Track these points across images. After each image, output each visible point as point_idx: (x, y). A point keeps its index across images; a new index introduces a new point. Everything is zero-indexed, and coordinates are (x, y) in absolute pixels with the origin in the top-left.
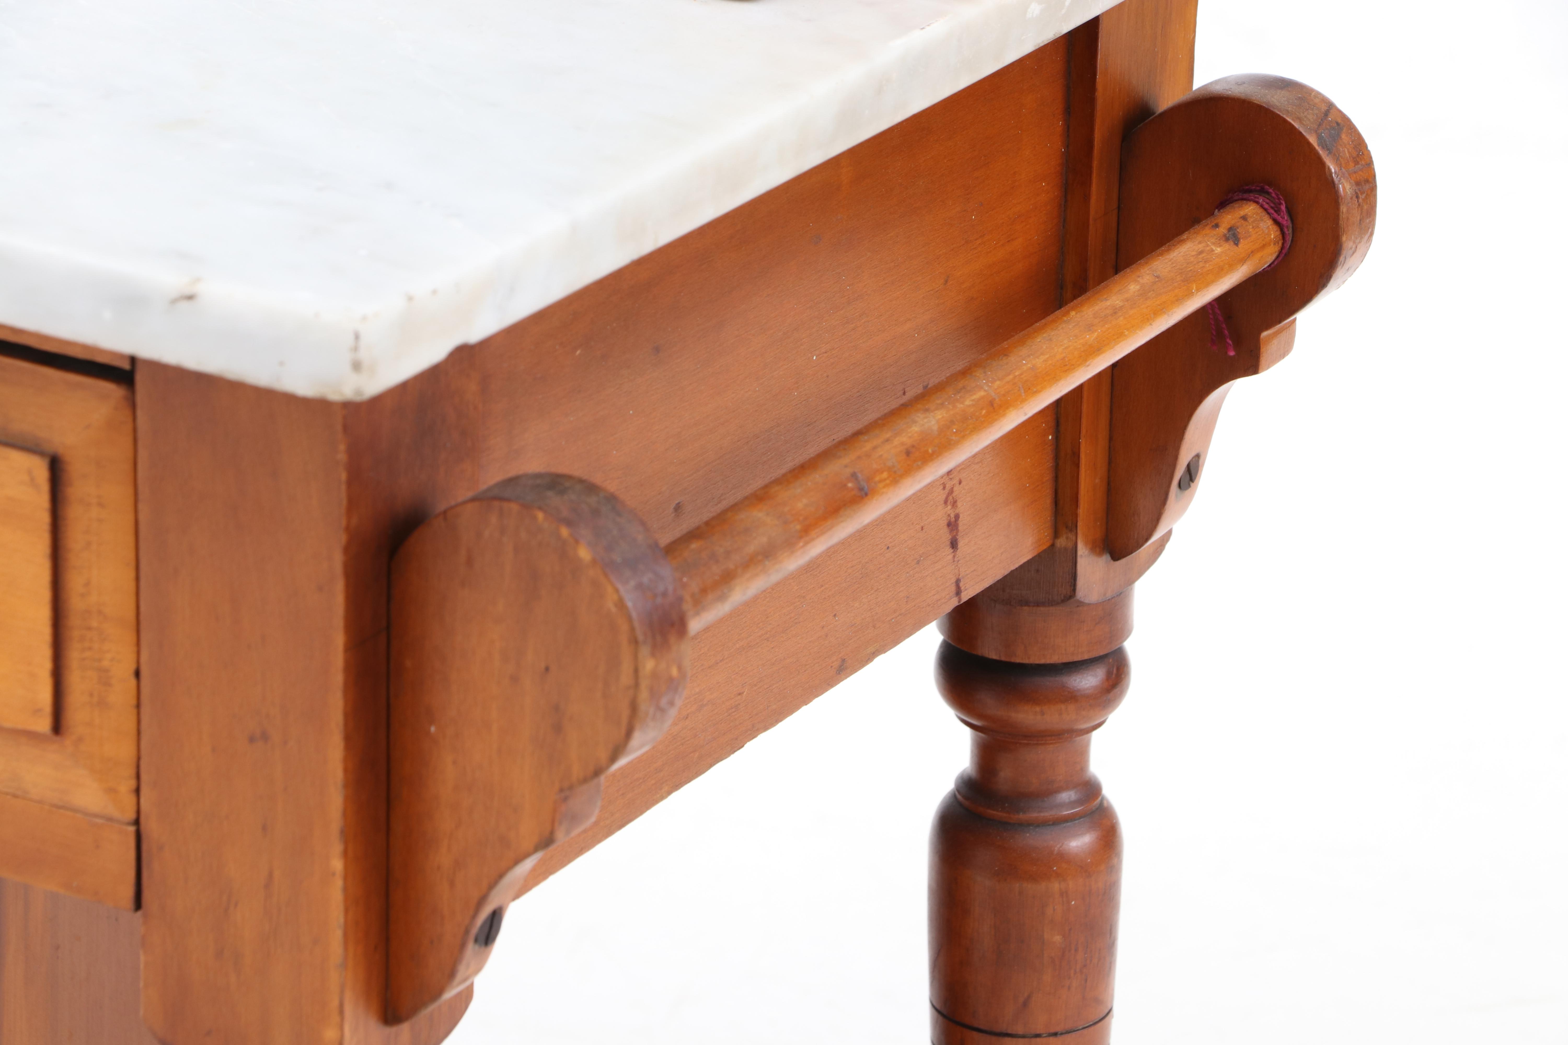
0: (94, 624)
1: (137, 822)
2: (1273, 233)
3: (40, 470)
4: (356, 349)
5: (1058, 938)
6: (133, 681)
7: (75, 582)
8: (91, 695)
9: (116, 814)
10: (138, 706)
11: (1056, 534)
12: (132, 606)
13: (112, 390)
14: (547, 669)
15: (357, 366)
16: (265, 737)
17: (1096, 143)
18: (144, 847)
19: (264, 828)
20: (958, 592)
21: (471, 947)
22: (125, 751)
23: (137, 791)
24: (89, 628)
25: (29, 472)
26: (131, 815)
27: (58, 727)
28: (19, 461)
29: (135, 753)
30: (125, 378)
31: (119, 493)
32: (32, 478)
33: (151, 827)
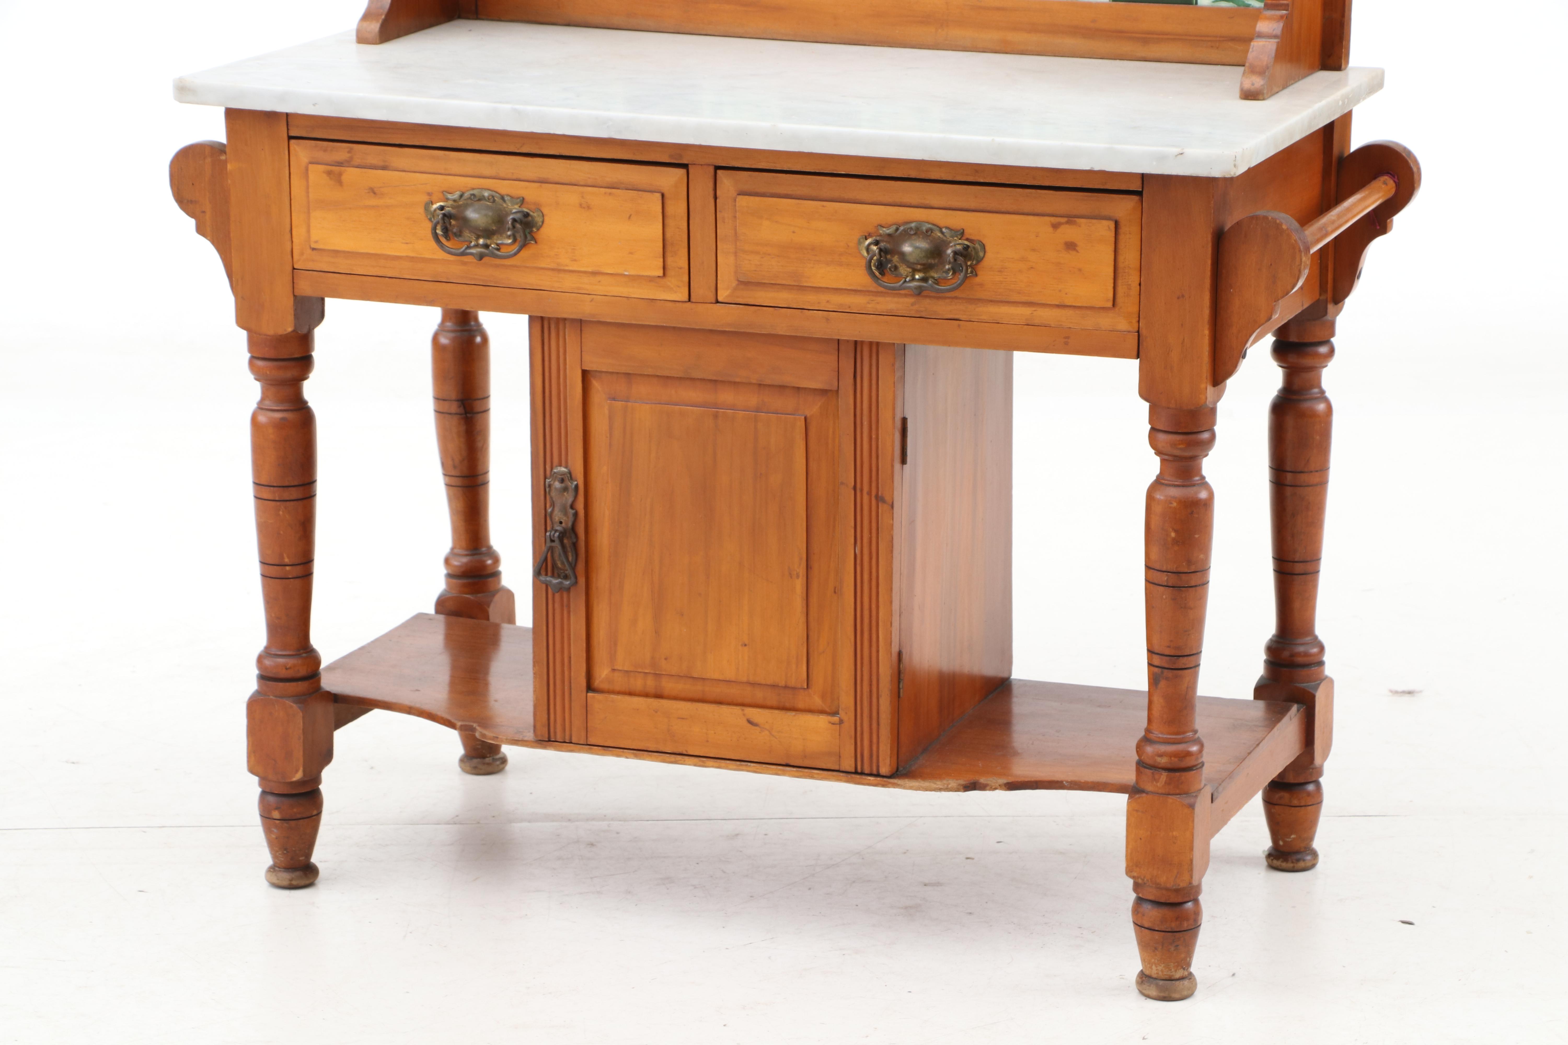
0: (1127, 271)
1: (1138, 332)
2: (1394, 185)
3: (1112, 225)
4: (1235, 161)
5: (1318, 437)
6: (1139, 287)
7: (1121, 259)
8: (1125, 293)
9: (1131, 329)
10: (1140, 295)
11: (1320, 295)
12: (1139, 264)
13: (1135, 198)
14: (1271, 265)
15: (1235, 166)
16: (1183, 296)
17: (1333, 163)
18: (1141, 339)
19: (1182, 325)
20: (1303, 305)
21: (1241, 359)
22: (1136, 309)
23: (1139, 322)
24: (1125, 272)
25: (1109, 227)
26: (1136, 329)
27: (1114, 305)
28: (1105, 223)
29: (1138, 309)
30: (1139, 193)
31: (1136, 229)
32: (1109, 228)
33: (1143, 332)
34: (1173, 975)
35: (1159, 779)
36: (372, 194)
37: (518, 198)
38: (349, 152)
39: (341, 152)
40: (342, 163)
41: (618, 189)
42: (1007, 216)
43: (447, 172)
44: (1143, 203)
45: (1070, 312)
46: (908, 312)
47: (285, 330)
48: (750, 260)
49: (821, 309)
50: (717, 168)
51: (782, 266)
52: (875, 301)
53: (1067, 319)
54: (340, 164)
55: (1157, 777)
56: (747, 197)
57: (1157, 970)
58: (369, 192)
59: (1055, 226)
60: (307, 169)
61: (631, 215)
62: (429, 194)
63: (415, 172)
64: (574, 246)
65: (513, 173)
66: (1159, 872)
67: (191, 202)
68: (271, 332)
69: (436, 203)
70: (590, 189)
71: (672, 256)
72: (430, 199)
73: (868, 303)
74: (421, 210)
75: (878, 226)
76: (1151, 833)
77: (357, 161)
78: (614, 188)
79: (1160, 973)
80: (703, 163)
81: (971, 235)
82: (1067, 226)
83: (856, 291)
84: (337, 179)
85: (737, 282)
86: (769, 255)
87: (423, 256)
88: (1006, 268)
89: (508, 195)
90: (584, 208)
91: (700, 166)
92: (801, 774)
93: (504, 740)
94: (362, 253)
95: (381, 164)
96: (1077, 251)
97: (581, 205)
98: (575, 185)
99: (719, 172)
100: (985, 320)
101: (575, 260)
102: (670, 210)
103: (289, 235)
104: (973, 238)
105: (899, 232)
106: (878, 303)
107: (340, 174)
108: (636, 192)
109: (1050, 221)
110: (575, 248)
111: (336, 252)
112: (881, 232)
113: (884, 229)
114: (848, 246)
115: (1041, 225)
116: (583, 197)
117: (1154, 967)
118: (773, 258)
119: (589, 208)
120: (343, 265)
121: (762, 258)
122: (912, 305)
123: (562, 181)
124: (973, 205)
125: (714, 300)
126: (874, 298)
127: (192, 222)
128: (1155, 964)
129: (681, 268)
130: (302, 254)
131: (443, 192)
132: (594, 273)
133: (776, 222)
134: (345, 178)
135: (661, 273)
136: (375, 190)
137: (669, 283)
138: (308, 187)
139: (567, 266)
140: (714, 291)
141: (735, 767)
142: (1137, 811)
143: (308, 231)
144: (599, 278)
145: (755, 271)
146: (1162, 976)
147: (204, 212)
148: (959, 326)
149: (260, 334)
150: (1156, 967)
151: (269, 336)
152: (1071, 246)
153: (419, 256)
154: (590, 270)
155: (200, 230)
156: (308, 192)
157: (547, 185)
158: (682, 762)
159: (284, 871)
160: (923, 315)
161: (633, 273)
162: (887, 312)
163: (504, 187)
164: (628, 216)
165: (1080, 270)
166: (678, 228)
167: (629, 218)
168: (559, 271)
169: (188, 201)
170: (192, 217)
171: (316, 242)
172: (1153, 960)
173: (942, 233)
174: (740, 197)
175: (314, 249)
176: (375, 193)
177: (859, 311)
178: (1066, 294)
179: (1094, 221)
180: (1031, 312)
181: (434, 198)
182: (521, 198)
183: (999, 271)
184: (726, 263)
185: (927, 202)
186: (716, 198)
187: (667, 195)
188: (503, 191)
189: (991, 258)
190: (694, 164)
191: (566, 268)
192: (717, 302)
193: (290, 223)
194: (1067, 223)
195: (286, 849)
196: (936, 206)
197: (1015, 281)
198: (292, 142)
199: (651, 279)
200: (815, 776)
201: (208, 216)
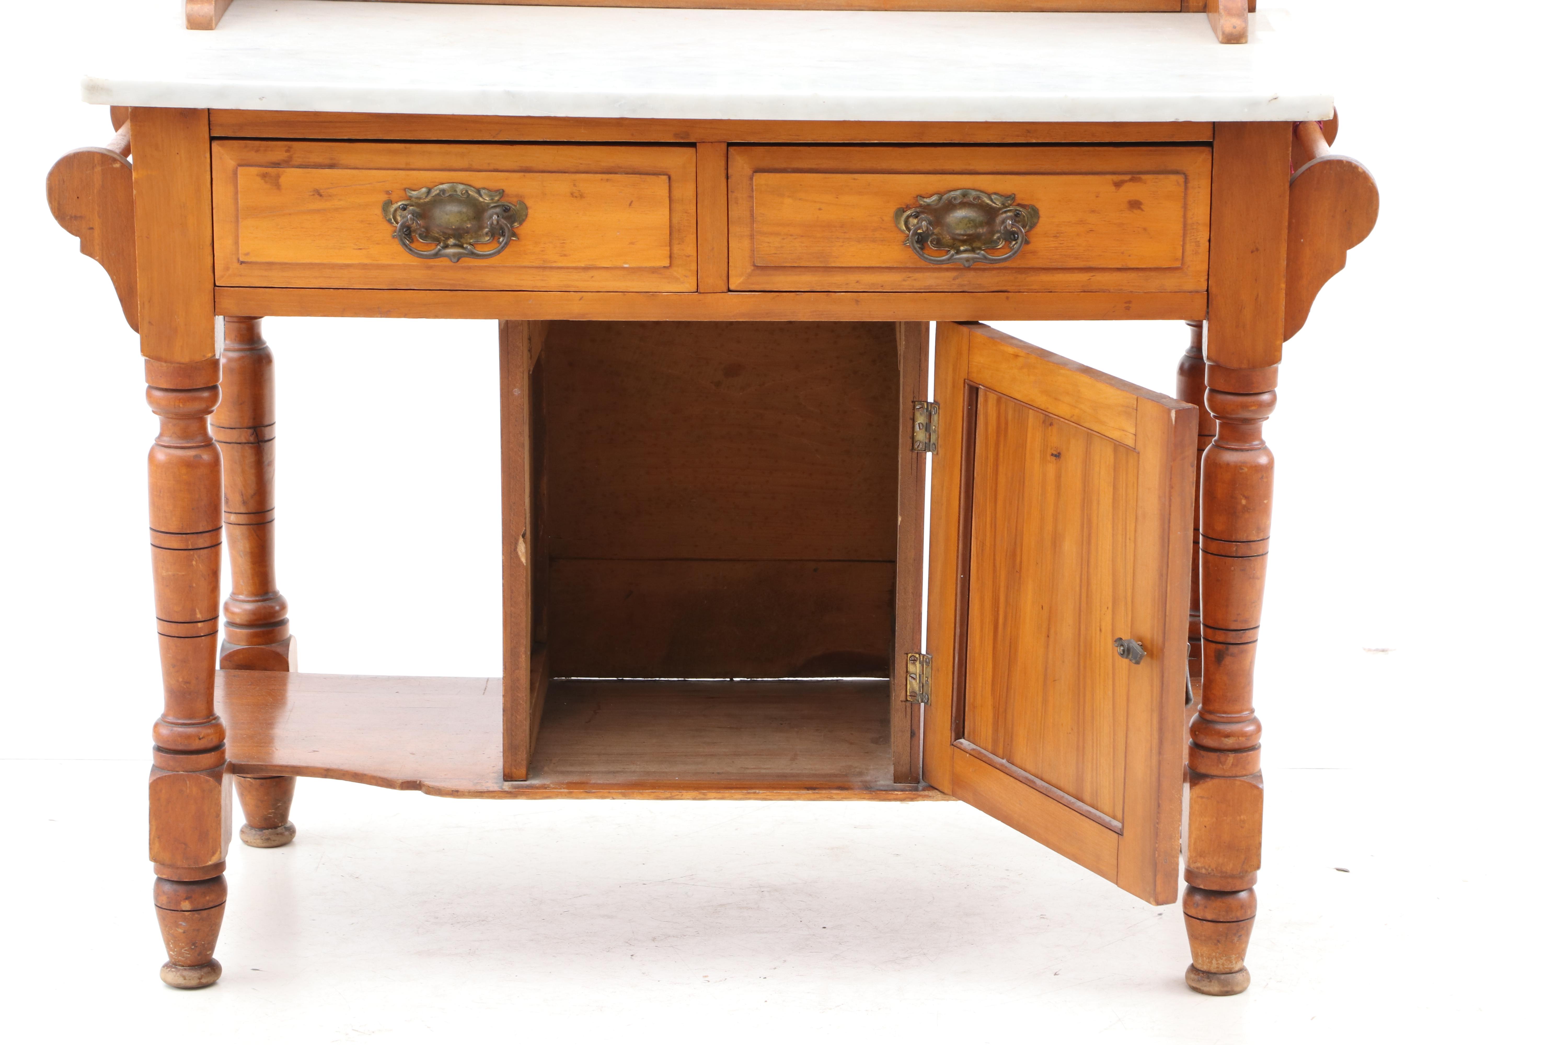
0: (1195, 227)
1: (1207, 291)
3: (1181, 179)
6: (1208, 244)
7: (1189, 215)
8: (1193, 251)
9: (1199, 288)
10: (1209, 251)
12: (1209, 219)
13: (1207, 149)
16: (1257, 250)
18: (1210, 298)
19: (1256, 280)
22: (1205, 267)
23: (1208, 280)
24: (1193, 229)
25: (1177, 181)
26: (1205, 288)
27: (1182, 264)
28: (1173, 177)
29: (1207, 267)
30: (1209, 144)
31: (1205, 183)
32: (1178, 183)
33: (1213, 290)
34: (1233, 968)
35: (1225, 761)
36: (317, 196)
37: (497, 191)
38: (287, 151)
39: (278, 152)
40: (279, 164)
41: (616, 173)
42: (1064, 177)
43: (408, 167)
44: (1214, 154)
45: (1132, 275)
46: (949, 287)
47: (204, 356)
48: (769, 243)
49: (849, 290)
50: (730, 145)
51: (806, 247)
52: (912, 278)
53: (1128, 283)
54: (276, 165)
55: (1223, 759)
56: (766, 174)
57: (1217, 964)
58: (314, 195)
59: (1118, 185)
60: (235, 173)
61: (632, 202)
62: (388, 193)
63: (370, 169)
64: (563, 240)
65: (489, 164)
66: (1226, 860)
67: (76, 218)
68: (186, 360)
69: (397, 202)
70: (583, 175)
71: (679, 244)
72: (389, 198)
73: (904, 280)
74: (378, 211)
75: (917, 197)
76: (1217, 819)
77: (297, 161)
78: (611, 173)
79: (1221, 967)
80: (713, 141)
81: (1022, 200)
82: (1131, 183)
83: (890, 269)
84: (276, 184)
85: (752, 268)
86: (791, 235)
87: (380, 262)
88: (1062, 233)
89: (484, 188)
90: (576, 197)
91: (711, 143)
92: (818, 796)
93: (467, 794)
94: (303, 263)
95: (327, 162)
96: (1142, 210)
97: (572, 194)
98: (565, 172)
99: (731, 149)
100: (1035, 289)
101: (565, 255)
102: (677, 194)
103: (210, 248)
104: (1026, 203)
105: (942, 202)
106: (915, 280)
107: (278, 176)
108: (638, 176)
109: (1112, 180)
110: (564, 242)
111: (270, 265)
112: (922, 203)
113: (925, 200)
114: (883, 220)
115: (1101, 185)
116: (575, 185)
117: (1214, 962)
118: (795, 239)
119: (582, 196)
120: (277, 278)
121: (783, 239)
122: (954, 279)
123: (550, 169)
124: (1023, 168)
125: (725, 289)
126: (910, 275)
127: (77, 241)
128: (1216, 958)
129: (688, 256)
130: (227, 269)
131: (405, 190)
132: (586, 269)
133: (800, 199)
134: (282, 180)
135: (666, 263)
136: (321, 191)
137: (675, 274)
138: (236, 193)
139: (555, 262)
140: (725, 279)
141: (741, 796)
142: (1202, 797)
143: (236, 243)
144: (591, 273)
145: (776, 254)
146: (1223, 970)
147: (92, 228)
148: (1007, 298)
149: (171, 363)
150: (1217, 960)
151: (183, 364)
152: (1135, 205)
153: (375, 262)
154: (583, 265)
155: (85, 249)
156: (236, 200)
157: (531, 174)
158: (679, 797)
159: (190, 969)
160: (966, 289)
161: (634, 265)
162: (924, 289)
163: (480, 180)
164: (629, 202)
165: (1145, 229)
166: (686, 212)
167: (630, 205)
168: (544, 268)
169: (71, 217)
170: (76, 235)
171: (247, 254)
172: (1214, 954)
173: (992, 200)
174: (757, 175)
175: (242, 263)
176: (321, 196)
177: (893, 289)
178: (1130, 256)
179: (1161, 176)
180: (1088, 278)
181: (394, 197)
182: (501, 191)
183: (1054, 237)
184: (740, 249)
185: (971, 167)
186: (727, 178)
187: (673, 177)
188: (479, 184)
189: (1044, 223)
190: (704, 142)
191: (554, 265)
192: (729, 291)
193: (211, 235)
194: (1131, 180)
195: (194, 944)
196: (982, 171)
197: (1073, 246)
198: (215, 144)
199: (654, 270)
200: (834, 797)
201: (97, 233)
